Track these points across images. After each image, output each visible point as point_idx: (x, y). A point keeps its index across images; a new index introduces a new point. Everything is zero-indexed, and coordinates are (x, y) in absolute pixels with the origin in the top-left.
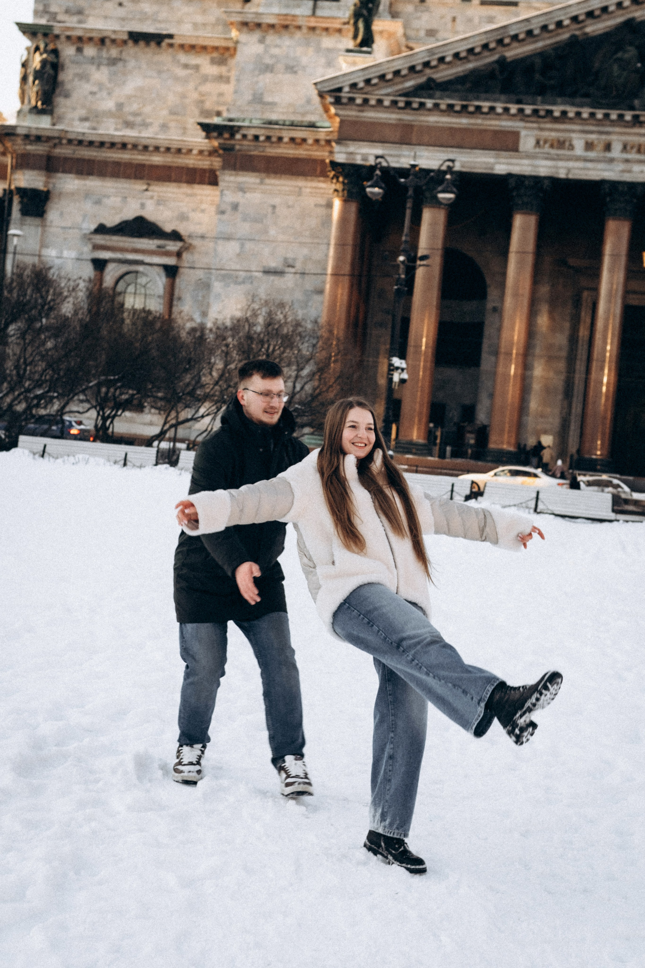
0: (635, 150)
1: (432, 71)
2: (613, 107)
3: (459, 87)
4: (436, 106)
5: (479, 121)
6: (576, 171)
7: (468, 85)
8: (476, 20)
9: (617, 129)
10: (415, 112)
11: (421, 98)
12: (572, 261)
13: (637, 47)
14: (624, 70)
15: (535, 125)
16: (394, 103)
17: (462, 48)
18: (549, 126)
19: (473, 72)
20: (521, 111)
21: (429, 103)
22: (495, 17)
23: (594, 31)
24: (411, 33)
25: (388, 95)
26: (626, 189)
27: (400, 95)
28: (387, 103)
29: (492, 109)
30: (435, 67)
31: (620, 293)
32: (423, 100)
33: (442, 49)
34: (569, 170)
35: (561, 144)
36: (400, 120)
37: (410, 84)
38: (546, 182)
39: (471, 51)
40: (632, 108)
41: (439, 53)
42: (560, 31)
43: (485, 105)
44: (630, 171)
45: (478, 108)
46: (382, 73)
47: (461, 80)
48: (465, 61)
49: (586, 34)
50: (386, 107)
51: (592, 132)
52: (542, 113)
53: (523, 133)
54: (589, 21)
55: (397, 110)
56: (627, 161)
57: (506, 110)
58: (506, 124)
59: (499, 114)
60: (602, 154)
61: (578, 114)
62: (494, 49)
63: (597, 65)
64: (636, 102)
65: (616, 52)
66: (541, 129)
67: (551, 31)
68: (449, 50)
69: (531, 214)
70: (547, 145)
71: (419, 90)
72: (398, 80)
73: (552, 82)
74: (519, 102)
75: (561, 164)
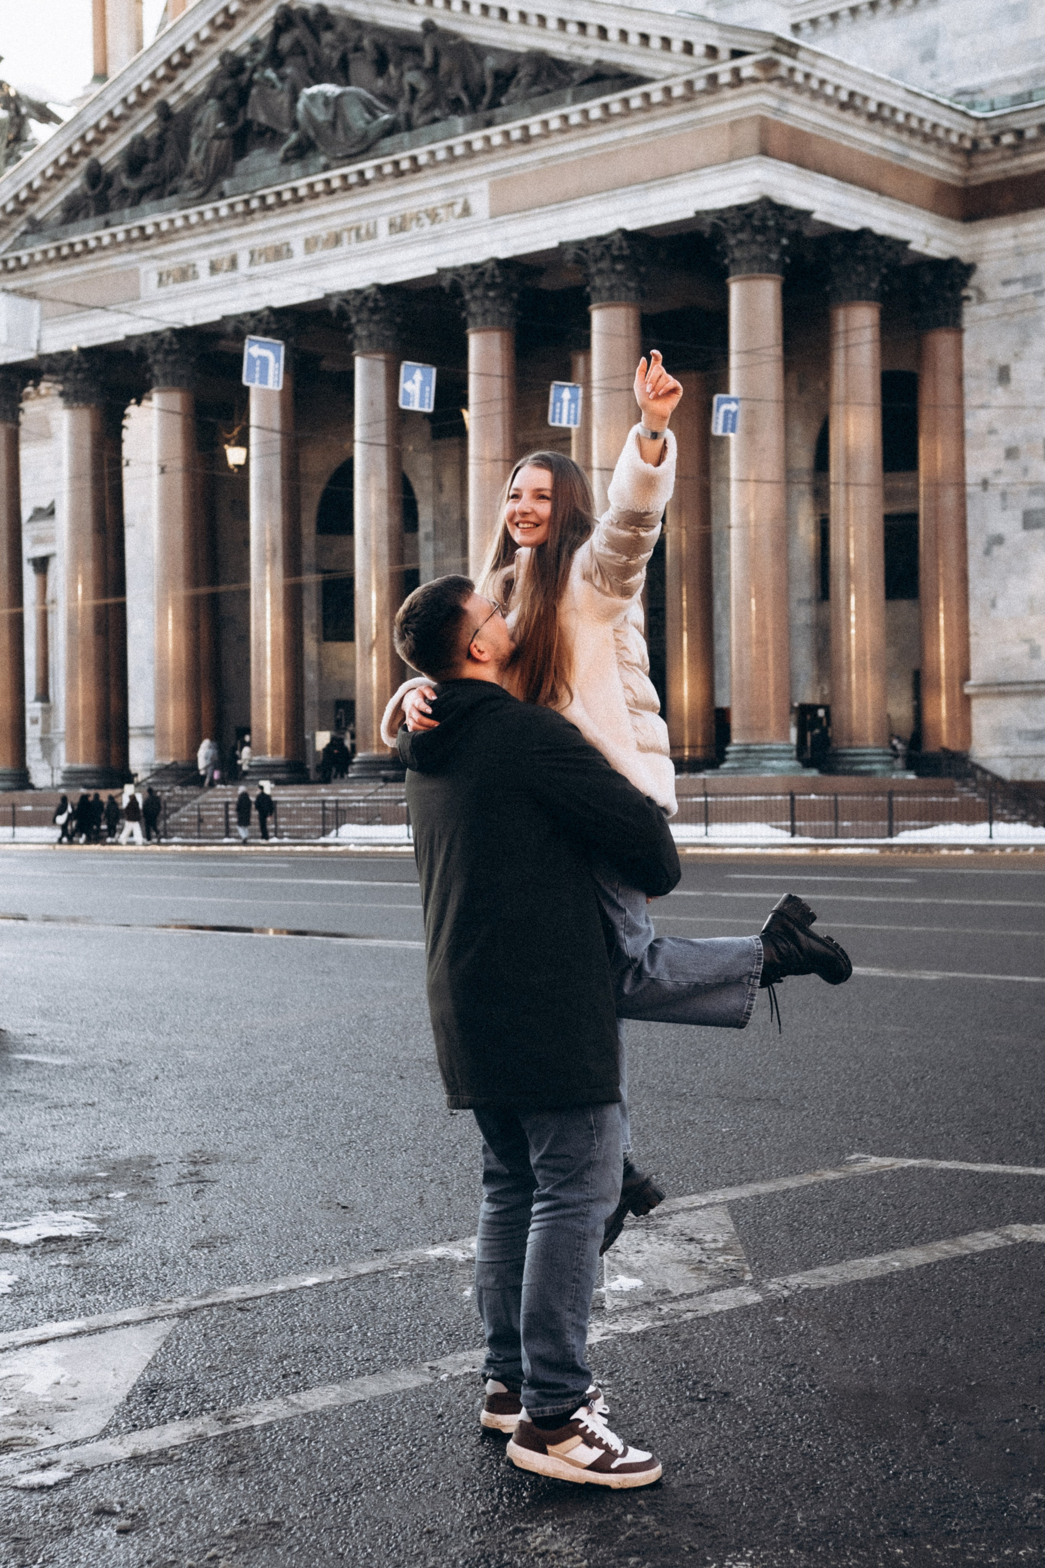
0: (263, 258)
4: (32, 258)
5: (91, 266)
6: (204, 311)
9: (221, 234)
10: (27, 272)
11: (15, 250)
13: (220, 98)
14: (203, 138)
15: (148, 253)
21: (24, 257)
30: (30, 200)
32: (17, 253)
34: (195, 311)
35: (185, 273)
39: (56, 163)
40: (223, 195)
41: (22, 179)
42: (144, 101)
43: (78, 240)
44: (258, 294)
45: (71, 248)
51: (212, 244)
52: (135, 234)
53: (141, 269)
56: (251, 278)
58: (118, 261)
60: (226, 276)
64: (226, 185)
70: (171, 280)
73: (139, 184)
75: (184, 304)
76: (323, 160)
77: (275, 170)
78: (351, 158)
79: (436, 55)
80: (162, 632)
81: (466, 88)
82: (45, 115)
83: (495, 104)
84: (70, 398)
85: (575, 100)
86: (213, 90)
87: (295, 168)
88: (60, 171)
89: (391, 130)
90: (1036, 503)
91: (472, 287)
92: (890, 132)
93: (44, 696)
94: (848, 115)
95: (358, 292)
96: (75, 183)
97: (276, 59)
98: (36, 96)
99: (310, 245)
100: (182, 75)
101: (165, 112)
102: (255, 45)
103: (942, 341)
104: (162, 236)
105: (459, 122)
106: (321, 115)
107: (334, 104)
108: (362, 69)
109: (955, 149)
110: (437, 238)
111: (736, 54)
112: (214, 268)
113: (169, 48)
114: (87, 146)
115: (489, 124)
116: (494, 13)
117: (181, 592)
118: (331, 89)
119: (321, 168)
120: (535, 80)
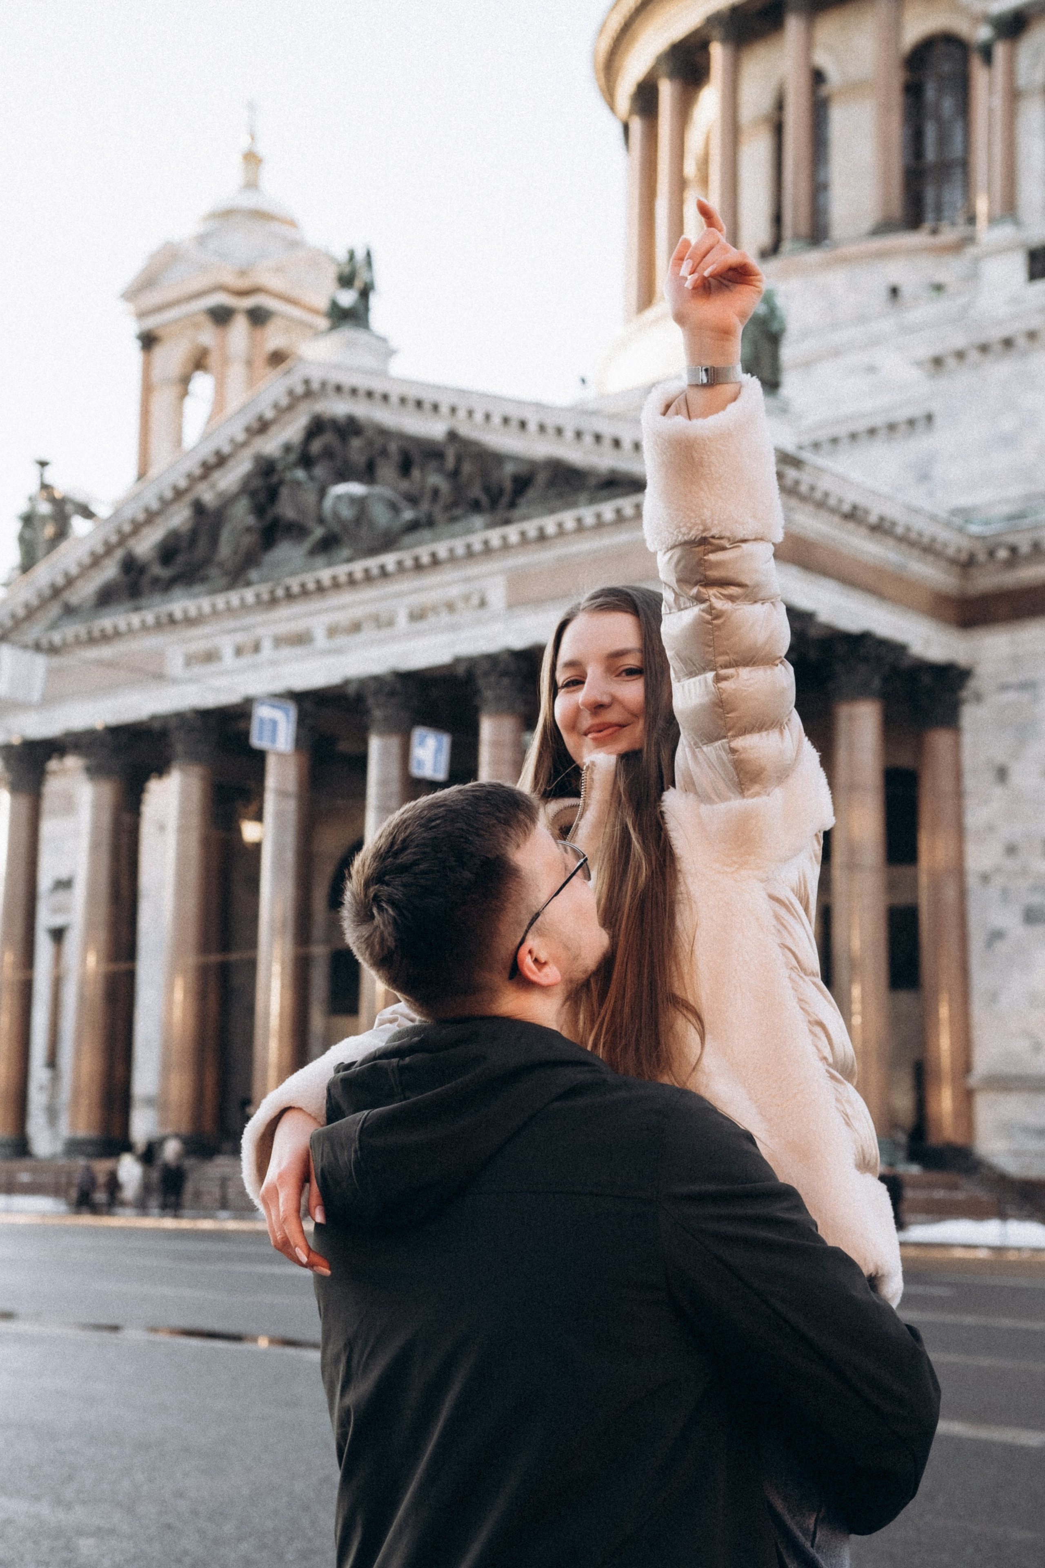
5: (121, 647)
51: (234, 631)
53: (170, 652)
58: (149, 643)
64: (254, 574)
66: (186, 641)
75: (209, 685)
76: (346, 553)
77: (301, 560)
78: (373, 551)
79: (459, 459)
80: (170, 1002)
81: (487, 489)
82: (86, 513)
83: (512, 505)
84: (94, 772)
85: (590, 503)
86: (246, 488)
87: (320, 560)
88: (96, 561)
89: (413, 526)
90: (1036, 899)
91: (486, 674)
92: (891, 542)
93: (52, 1062)
94: (851, 526)
95: (376, 679)
96: (110, 571)
97: (306, 461)
98: (80, 497)
99: (332, 631)
100: (216, 475)
101: (199, 508)
102: (287, 448)
103: (940, 740)
104: (190, 622)
105: (478, 521)
106: (347, 513)
107: (360, 503)
108: (387, 471)
109: (953, 562)
110: (454, 628)
112: (239, 651)
113: (206, 452)
114: (123, 539)
115: (507, 522)
116: (514, 424)
117: (191, 960)
118: (355, 488)
119: (344, 561)
120: (552, 483)
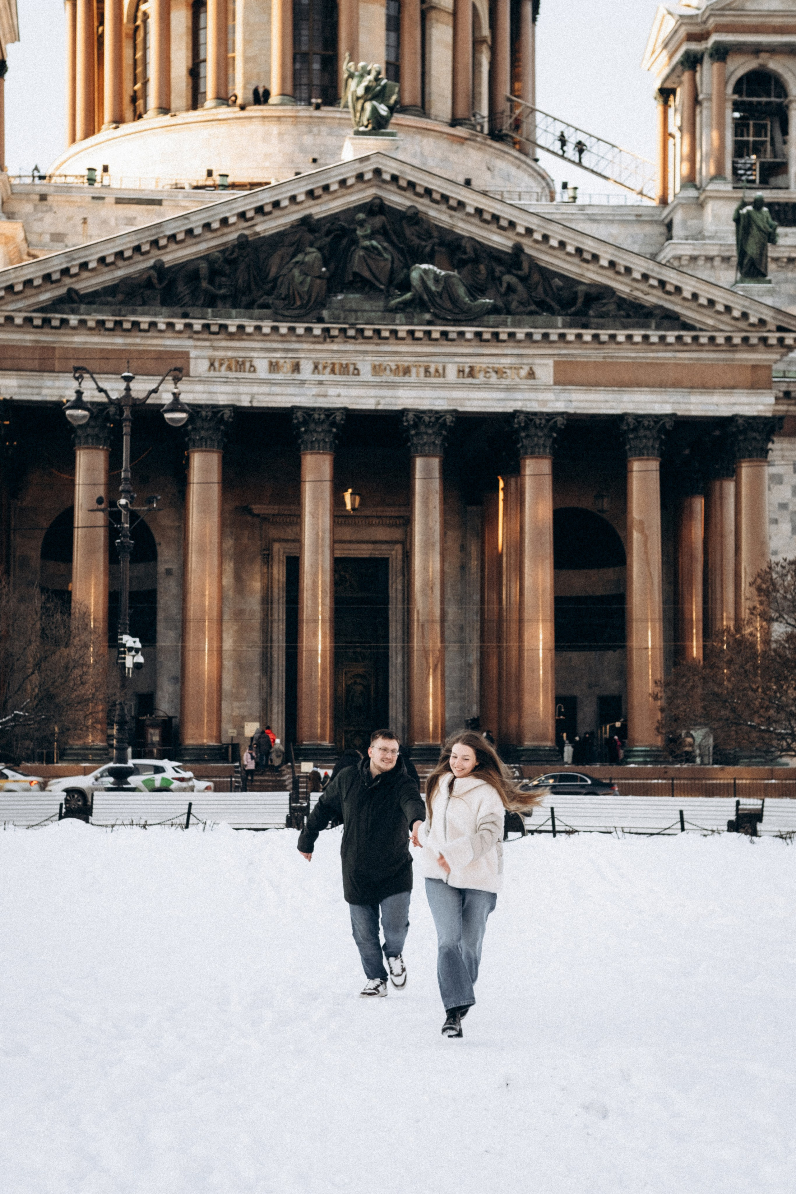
0: (328, 370)
1: (74, 279)
2: (298, 319)
3: (110, 299)
4: (83, 322)
5: (138, 340)
6: (261, 398)
7: (120, 297)
8: (113, 222)
9: (305, 346)
10: (57, 331)
11: (63, 313)
12: (257, 509)
13: (320, 249)
14: (307, 275)
15: (207, 344)
16: (28, 320)
17: (109, 251)
18: (224, 344)
19: (125, 280)
20: (189, 326)
21: (73, 320)
22: (135, 218)
23: (265, 231)
24: (33, 238)
25: (19, 310)
26: (322, 416)
27: (35, 311)
28: (18, 321)
29: (153, 324)
30: (76, 275)
31: (327, 542)
32: (65, 316)
33: (82, 254)
34: (253, 396)
35: (240, 365)
36: (37, 341)
37: (45, 297)
38: (227, 413)
39: (120, 254)
40: (320, 320)
41: (79, 258)
42: (226, 230)
43: (144, 320)
44: (325, 396)
45: (136, 324)
46: (9, 283)
47: (111, 290)
48: (113, 267)
49: (258, 233)
50: (18, 326)
51: (275, 350)
52: (214, 329)
53: (193, 353)
54: (259, 219)
55: (32, 330)
56: (321, 383)
57: (171, 326)
58: (171, 343)
59: (161, 331)
60: (290, 376)
61: (258, 328)
62: (147, 252)
63: (273, 271)
64: (325, 313)
65: (294, 255)
66: (215, 348)
67: (216, 230)
68: (92, 254)
69: (213, 452)
70: (224, 367)
71: (57, 305)
72: (29, 292)
73: (223, 291)
74: (185, 316)
75: (243, 389)
76: (427, 316)
77: (379, 314)
83: (581, 313)
85: (658, 328)
87: (399, 317)
95: (435, 412)
99: (379, 369)
100: (262, 219)
105: (561, 320)
110: (509, 389)
111: (780, 329)
112: (274, 367)
115: (585, 327)
119: (425, 322)
